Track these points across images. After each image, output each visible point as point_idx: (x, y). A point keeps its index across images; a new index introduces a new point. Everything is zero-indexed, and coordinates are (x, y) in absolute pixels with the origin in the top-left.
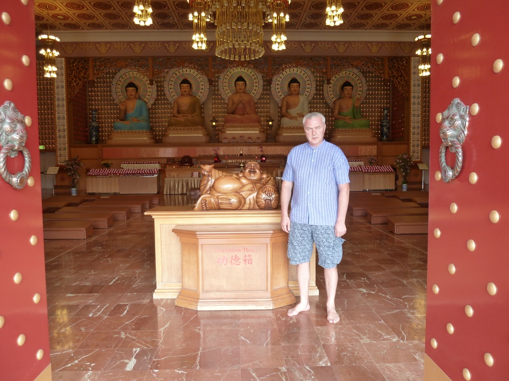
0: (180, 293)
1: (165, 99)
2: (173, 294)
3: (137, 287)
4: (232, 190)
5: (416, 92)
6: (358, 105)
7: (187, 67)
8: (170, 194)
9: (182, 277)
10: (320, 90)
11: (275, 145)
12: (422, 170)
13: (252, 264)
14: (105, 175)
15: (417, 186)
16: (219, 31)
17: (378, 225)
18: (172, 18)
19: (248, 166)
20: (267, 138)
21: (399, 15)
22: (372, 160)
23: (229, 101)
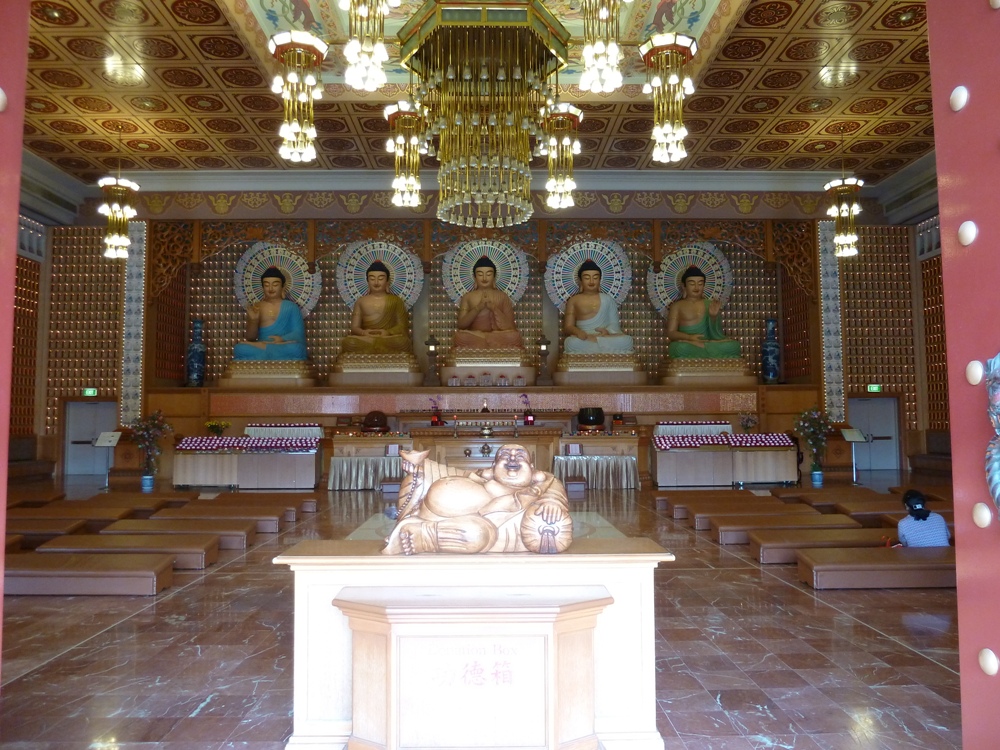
0: (347, 745)
1: (337, 300)
3: (251, 724)
4: (469, 509)
5: (829, 289)
6: (716, 312)
7: (381, 239)
8: (341, 490)
9: (352, 708)
10: (639, 284)
11: (552, 391)
12: (850, 443)
13: (511, 683)
14: (211, 449)
15: (841, 474)
16: (444, 172)
17: (775, 567)
18: (355, 148)
19: (504, 454)
20: (537, 376)
21: (791, 142)
22: (747, 421)
23: (461, 304)
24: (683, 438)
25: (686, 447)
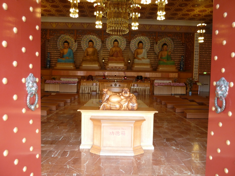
0: (92, 146)
1: (81, 49)
2: (88, 146)
3: (72, 142)
4: (117, 101)
5: (196, 50)
6: (170, 54)
8: (82, 93)
9: (93, 139)
10: (152, 47)
11: (131, 72)
12: (199, 86)
13: (125, 135)
14: (53, 83)
15: (196, 92)
17: (179, 113)
18: (86, 12)
19: (124, 90)
20: (127, 68)
21: (190, 14)
22: (175, 80)
23: (110, 51)
24: (160, 83)
25: (161, 85)
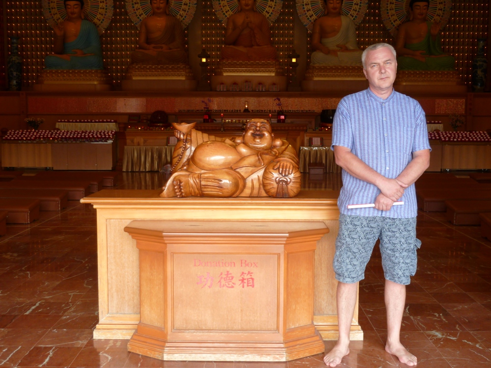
0: (137, 331)
1: (126, 21)
2: (125, 332)
3: (69, 319)
4: (224, 164)
6: (436, 32)
8: (132, 172)
9: (140, 305)
10: (374, 8)
11: (301, 96)
13: (253, 286)
14: (30, 139)
17: (464, 227)
19: (251, 126)
20: (288, 84)
22: (456, 121)
23: (228, 24)
